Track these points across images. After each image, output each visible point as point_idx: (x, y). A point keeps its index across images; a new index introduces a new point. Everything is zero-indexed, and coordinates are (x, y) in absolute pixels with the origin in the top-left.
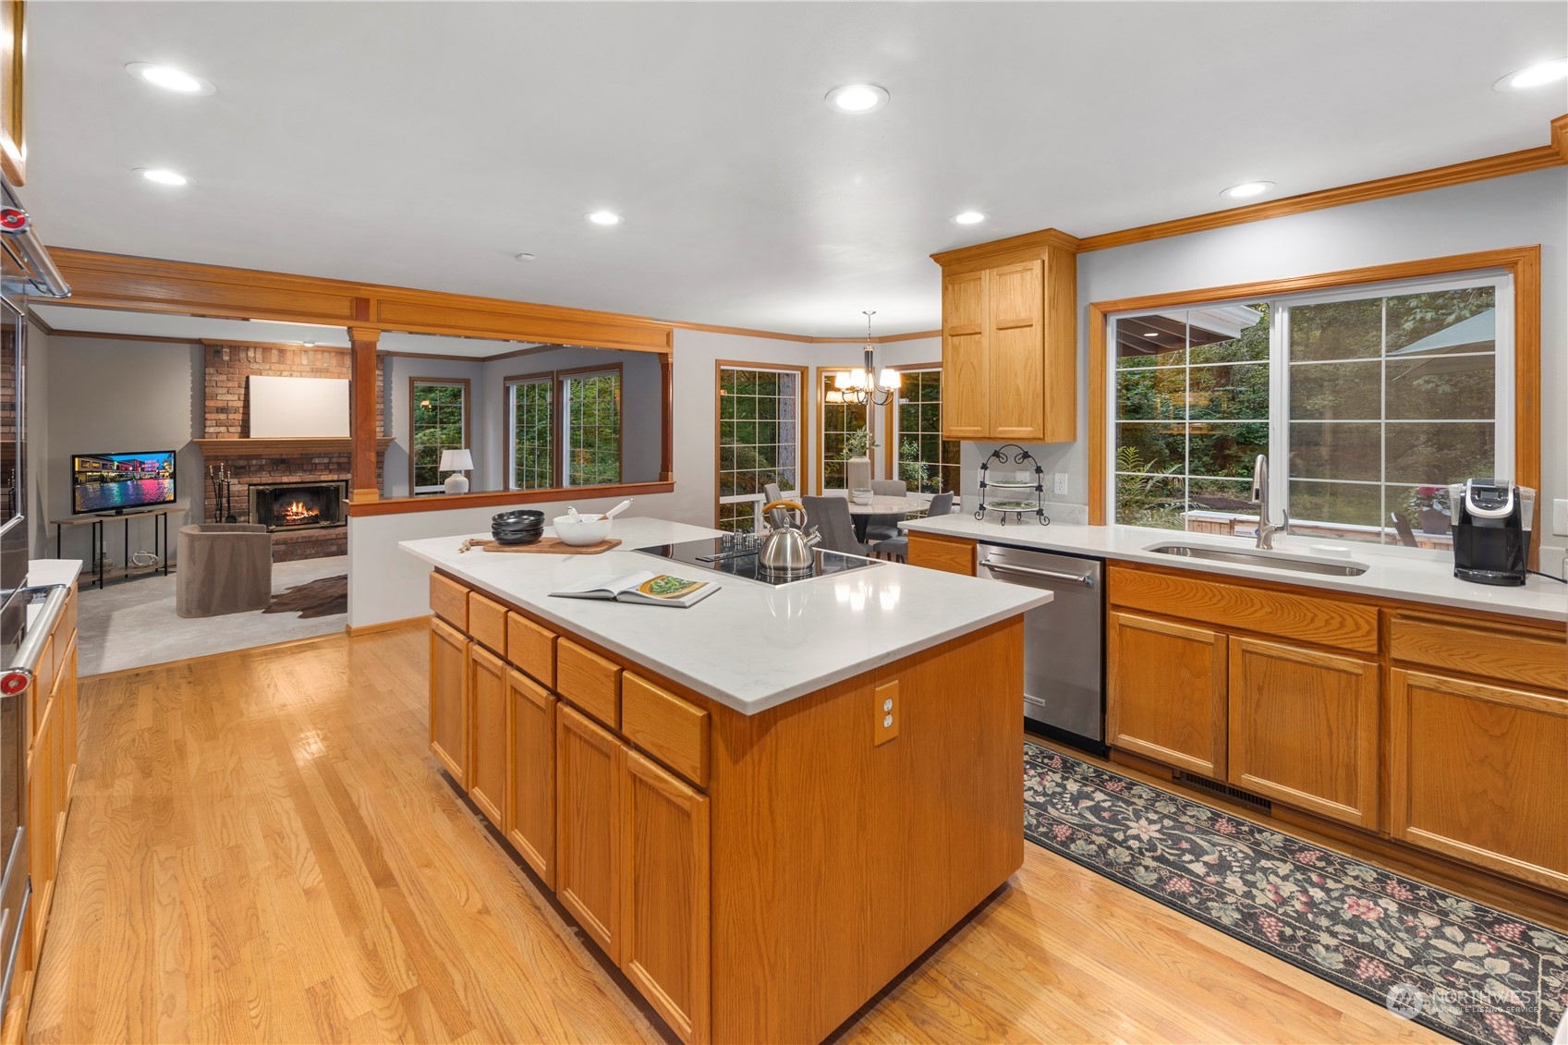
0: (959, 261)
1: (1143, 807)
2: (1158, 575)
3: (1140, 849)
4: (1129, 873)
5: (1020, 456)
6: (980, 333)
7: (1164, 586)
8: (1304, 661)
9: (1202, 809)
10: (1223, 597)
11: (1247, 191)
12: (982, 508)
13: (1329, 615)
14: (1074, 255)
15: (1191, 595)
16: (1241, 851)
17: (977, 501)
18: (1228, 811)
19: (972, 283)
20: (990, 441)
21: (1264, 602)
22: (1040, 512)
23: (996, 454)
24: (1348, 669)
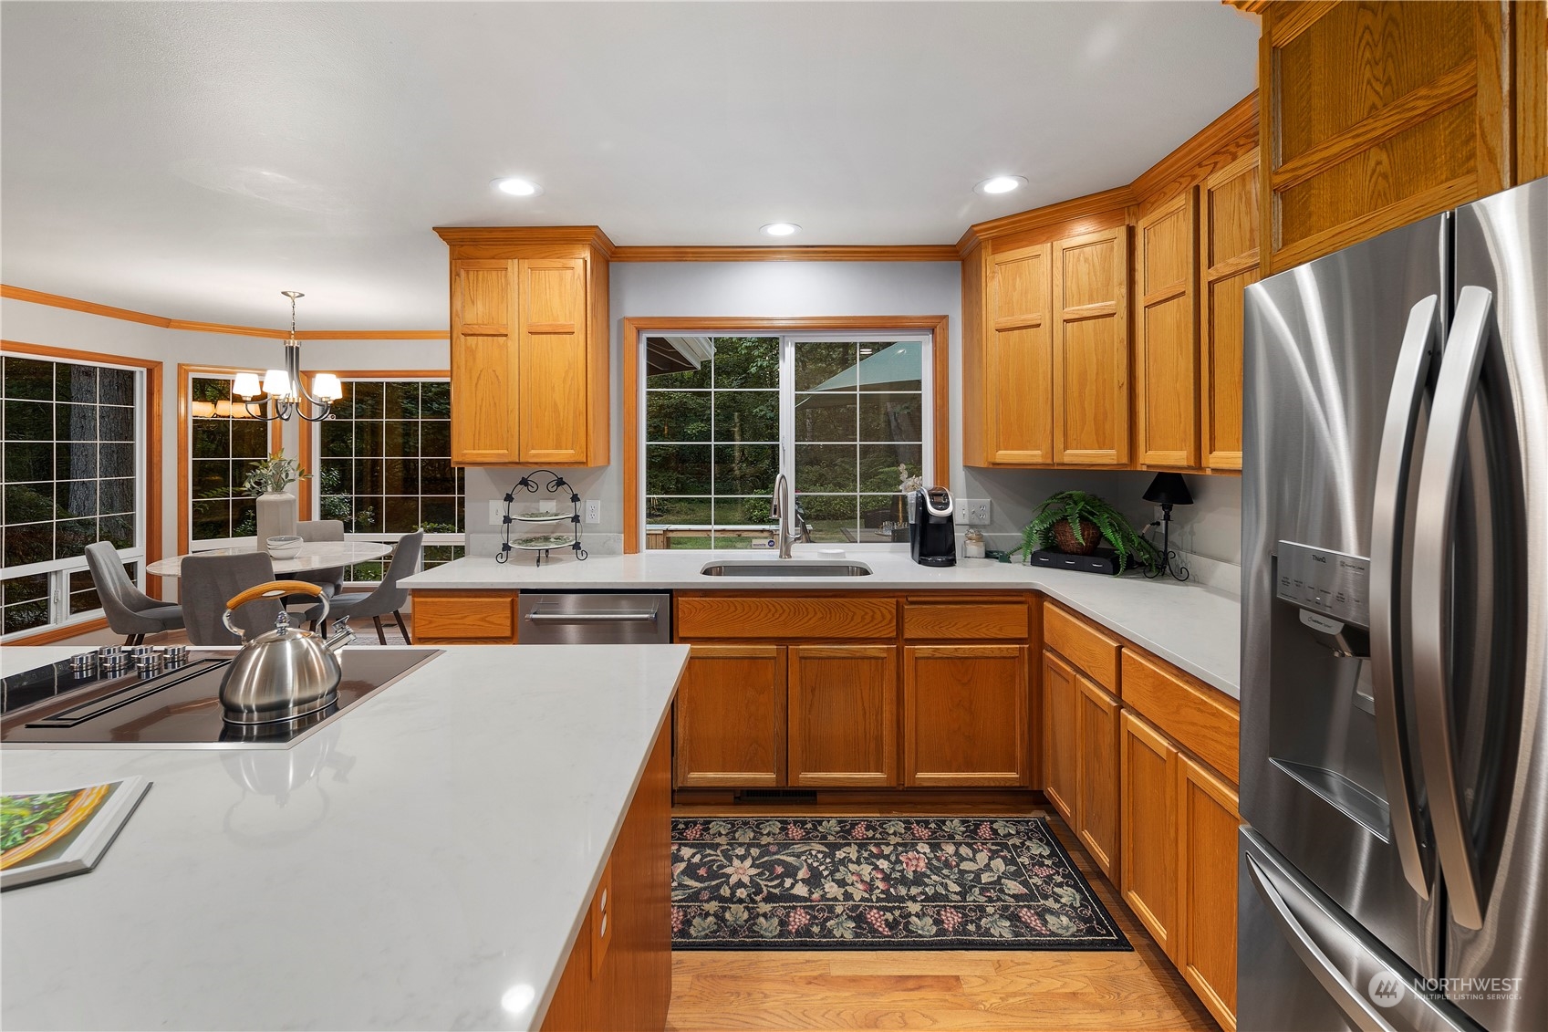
0: (475, 242)
1: (728, 844)
2: (726, 599)
3: (749, 895)
4: (755, 932)
5: (554, 483)
6: (506, 335)
7: (732, 609)
8: (846, 655)
9: (772, 821)
10: (784, 611)
11: (781, 231)
12: (506, 547)
13: (863, 610)
14: (607, 263)
15: (757, 614)
16: (819, 852)
17: (498, 541)
18: (792, 815)
19: (494, 273)
20: (519, 466)
21: (817, 610)
22: (577, 546)
23: (524, 482)
24: (877, 655)
